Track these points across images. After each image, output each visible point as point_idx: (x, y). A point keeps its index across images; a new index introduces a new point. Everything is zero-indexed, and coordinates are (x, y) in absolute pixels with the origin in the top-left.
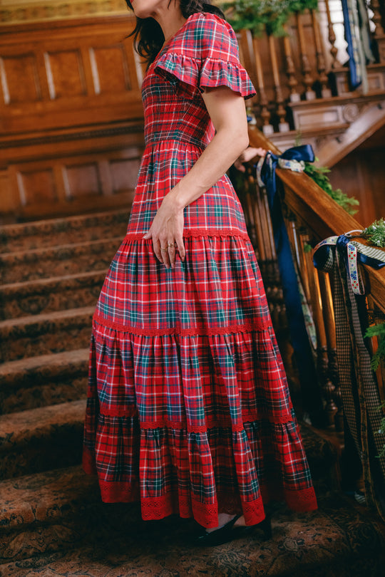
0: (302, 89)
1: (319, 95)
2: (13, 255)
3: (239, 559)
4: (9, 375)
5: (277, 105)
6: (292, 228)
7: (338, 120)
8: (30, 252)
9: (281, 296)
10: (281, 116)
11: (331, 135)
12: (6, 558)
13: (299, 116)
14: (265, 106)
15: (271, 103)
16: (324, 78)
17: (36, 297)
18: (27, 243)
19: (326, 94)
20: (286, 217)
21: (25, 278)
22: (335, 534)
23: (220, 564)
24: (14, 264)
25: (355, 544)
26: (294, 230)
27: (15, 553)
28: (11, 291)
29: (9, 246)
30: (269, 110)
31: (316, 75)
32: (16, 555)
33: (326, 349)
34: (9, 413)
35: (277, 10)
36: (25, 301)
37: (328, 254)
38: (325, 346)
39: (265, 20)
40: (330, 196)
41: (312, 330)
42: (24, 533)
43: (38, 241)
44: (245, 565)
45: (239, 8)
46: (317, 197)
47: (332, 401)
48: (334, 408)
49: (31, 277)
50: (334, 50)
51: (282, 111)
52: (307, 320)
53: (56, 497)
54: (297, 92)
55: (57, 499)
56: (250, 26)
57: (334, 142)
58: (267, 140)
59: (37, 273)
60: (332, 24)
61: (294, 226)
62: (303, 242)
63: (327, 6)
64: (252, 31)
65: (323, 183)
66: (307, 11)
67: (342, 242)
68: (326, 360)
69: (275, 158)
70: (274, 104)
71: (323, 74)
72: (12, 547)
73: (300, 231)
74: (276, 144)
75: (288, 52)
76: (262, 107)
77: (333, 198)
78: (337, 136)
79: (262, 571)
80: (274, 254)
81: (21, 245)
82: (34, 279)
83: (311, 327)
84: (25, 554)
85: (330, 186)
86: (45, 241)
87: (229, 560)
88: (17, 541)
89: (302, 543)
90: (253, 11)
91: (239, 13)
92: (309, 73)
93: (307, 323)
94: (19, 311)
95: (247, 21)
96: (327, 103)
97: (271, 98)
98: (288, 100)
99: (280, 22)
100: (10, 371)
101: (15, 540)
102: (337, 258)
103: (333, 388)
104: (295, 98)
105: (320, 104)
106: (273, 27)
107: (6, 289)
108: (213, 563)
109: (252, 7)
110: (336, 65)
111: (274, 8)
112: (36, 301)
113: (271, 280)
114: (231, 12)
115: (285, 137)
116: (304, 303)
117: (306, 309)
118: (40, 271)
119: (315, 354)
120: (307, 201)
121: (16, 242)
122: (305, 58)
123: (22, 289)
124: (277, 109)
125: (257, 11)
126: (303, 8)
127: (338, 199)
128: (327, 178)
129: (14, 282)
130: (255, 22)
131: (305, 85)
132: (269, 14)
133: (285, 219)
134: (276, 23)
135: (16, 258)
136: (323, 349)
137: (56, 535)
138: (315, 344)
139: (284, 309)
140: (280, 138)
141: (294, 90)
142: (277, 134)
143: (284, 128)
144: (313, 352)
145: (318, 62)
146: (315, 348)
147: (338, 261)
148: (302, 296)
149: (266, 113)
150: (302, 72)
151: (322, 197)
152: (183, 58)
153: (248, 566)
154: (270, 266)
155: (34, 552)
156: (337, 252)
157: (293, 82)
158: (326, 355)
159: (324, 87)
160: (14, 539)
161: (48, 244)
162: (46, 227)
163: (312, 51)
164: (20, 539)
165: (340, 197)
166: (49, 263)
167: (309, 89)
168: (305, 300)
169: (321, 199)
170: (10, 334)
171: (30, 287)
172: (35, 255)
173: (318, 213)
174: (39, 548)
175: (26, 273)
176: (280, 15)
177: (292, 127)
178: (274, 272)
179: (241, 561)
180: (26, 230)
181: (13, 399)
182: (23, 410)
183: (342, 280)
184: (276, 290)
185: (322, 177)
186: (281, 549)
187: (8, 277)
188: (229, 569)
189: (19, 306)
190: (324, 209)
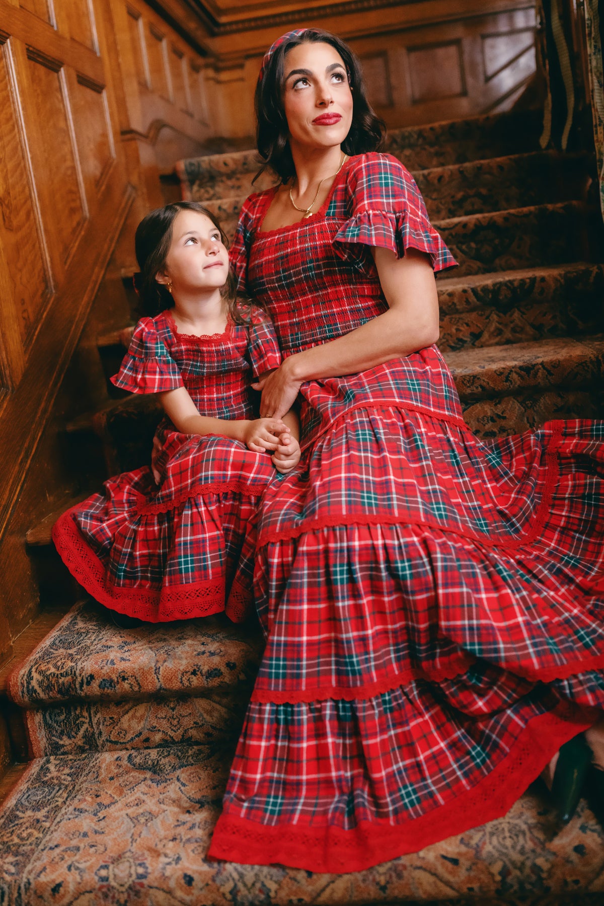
12: (116, 743)
23: (488, 848)
27: (129, 736)
32: (132, 739)
42: (145, 704)
53: (202, 648)
55: (204, 653)
72: (125, 726)
84: (147, 740)
88: (133, 717)
101: (130, 714)
137: (201, 715)
152: (369, 215)
153: (546, 866)
155: (163, 740)
160: (127, 712)
164: (138, 714)
174: (170, 733)
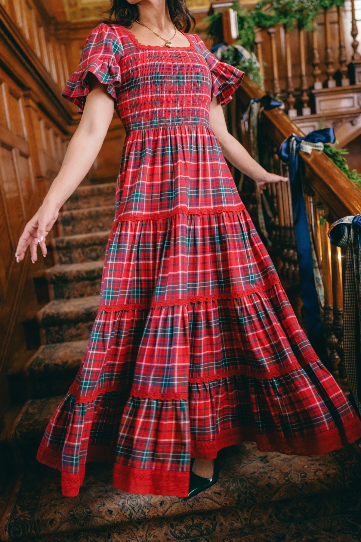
0: (325, 78)
1: (339, 84)
2: (81, 211)
3: (248, 485)
4: (71, 312)
5: (302, 91)
6: (310, 202)
7: (353, 106)
8: (93, 209)
9: (296, 257)
10: (305, 101)
11: (346, 118)
13: (320, 101)
14: (291, 92)
15: (296, 90)
16: (345, 69)
17: (95, 247)
18: (93, 201)
19: (345, 82)
20: (305, 193)
21: (89, 231)
22: (334, 471)
23: (232, 488)
24: (82, 219)
25: (349, 482)
26: (312, 204)
28: (77, 241)
29: (80, 203)
30: (294, 96)
31: (338, 65)
33: (332, 308)
34: (70, 341)
35: (309, 6)
36: (87, 250)
37: (344, 232)
38: (331, 306)
39: (298, 16)
40: (346, 176)
41: (321, 290)
43: (102, 200)
44: (253, 490)
45: (275, 5)
46: (335, 177)
47: (335, 351)
48: (337, 357)
49: (93, 230)
50: (355, 43)
51: (305, 97)
52: (317, 282)
54: (320, 80)
56: (284, 21)
57: (349, 125)
58: (292, 121)
59: (98, 226)
60: (356, 21)
61: (311, 200)
62: (320, 215)
63: (353, 6)
64: (285, 27)
65: (341, 164)
66: (334, 9)
67: (357, 221)
68: (331, 317)
69: (299, 140)
70: (300, 90)
71: (344, 65)
73: (317, 206)
74: (299, 125)
75: (316, 45)
76: (289, 94)
77: (349, 177)
78: (351, 119)
79: (267, 497)
80: (292, 222)
81: (88, 203)
82: (96, 231)
83: (321, 288)
85: (347, 167)
86: (106, 200)
87: (240, 485)
89: (305, 476)
90: (288, 7)
91: (276, 9)
92: (332, 63)
93: (316, 284)
94: (83, 257)
95: (282, 17)
96: (345, 91)
97: (297, 86)
98: (312, 87)
99: (310, 18)
100: (72, 309)
102: (352, 236)
103: (336, 340)
104: (318, 86)
105: (339, 91)
106: (304, 22)
107: (74, 240)
108: (226, 486)
109: (287, 4)
110: (356, 57)
111: (307, 4)
112: (96, 250)
113: (288, 243)
114: (269, 8)
115: (307, 119)
116: (316, 267)
117: (317, 272)
118: (100, 225)
119: (322, 311)
120: (327, 180)
121: (85, 200)
122: (329, 51)
123: (85, 240)
124: (302, 95)
125: (292, 7)
126: (331, 5)
127: (353, 178)
128: (344, 159)
129: (81, 233)
130: (289, 17)
131: (327, 74)
132: (301, 10)
133: (304, 195)
134: (307, 18)
135: (83, 214)
136: (329, 307)
138: (322, 302)
139: (298, 269)
140: (302, 121)
141: (317, 79)
142: (301, 117)
143: (307, 111)
144: (320, 308)
145: (340, 54)
146: (323, 305)
147: (352, 238)
148: (315, 261)
149: (292, 99)
150: (326, 63)
151: (340, 178)
153: (255, 492)
154: (289, 232)
156: (352, 230)
157: (318, 71)
158: (332, 312)
159: (344, 76)
161: (109, 202)
162: (108, 188)
163: (337, 45)
165: (355, 177)
166: (107, 218)
167: (331, 78)
168: (317, 264)
169: (339, 179)
170: (74, 277)
171: (91, 238)
172: (97, 212)
173: (336, 192)
175: (90, 226)
176: (311, 11)
177: (313, 111)
178: (291, 238)
179: (250, 487)
180: (93, 190)
181: (73, 331)
182: (80, 340)
183: (354, 255)
184: (292, 252)
185: (340, 158)
186: (286, 481)
187: (77, 229)
188: (239, 494)
189: (83, 253)
190: (341, 189)
